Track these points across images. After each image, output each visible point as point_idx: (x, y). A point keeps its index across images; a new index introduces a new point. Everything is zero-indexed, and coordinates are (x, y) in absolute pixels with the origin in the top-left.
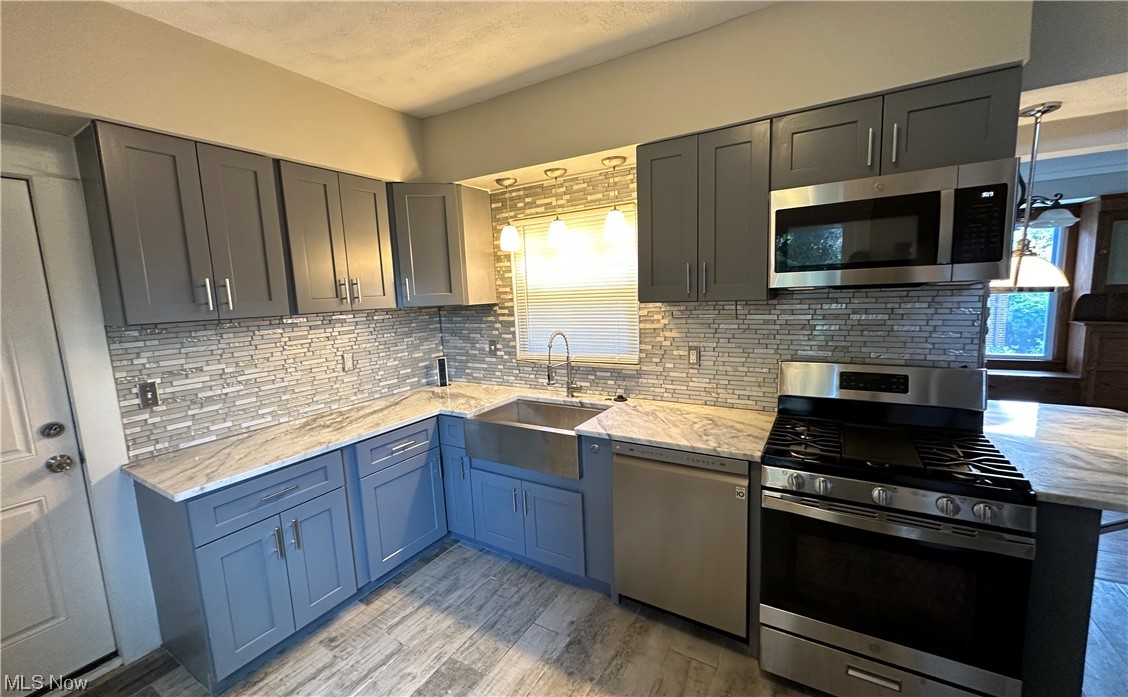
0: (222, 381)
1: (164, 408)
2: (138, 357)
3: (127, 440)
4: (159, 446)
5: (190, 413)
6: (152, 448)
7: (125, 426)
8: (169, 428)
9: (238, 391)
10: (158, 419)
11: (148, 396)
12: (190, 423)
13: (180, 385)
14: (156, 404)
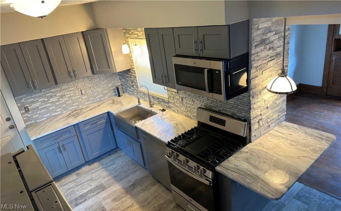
0: (44, 103)
1: (31, 112)
2: (22, 100)
3: (24, 121)
4: (32, 122)
5: (38, 113)
6: (30, 122)
7: (23, 118)
8: (33, 117)
9: (49, 105)
10: (30, 115)
11: (27, 110)
12: (38, 115)
13: (34, 106)
14: (29, 111)
